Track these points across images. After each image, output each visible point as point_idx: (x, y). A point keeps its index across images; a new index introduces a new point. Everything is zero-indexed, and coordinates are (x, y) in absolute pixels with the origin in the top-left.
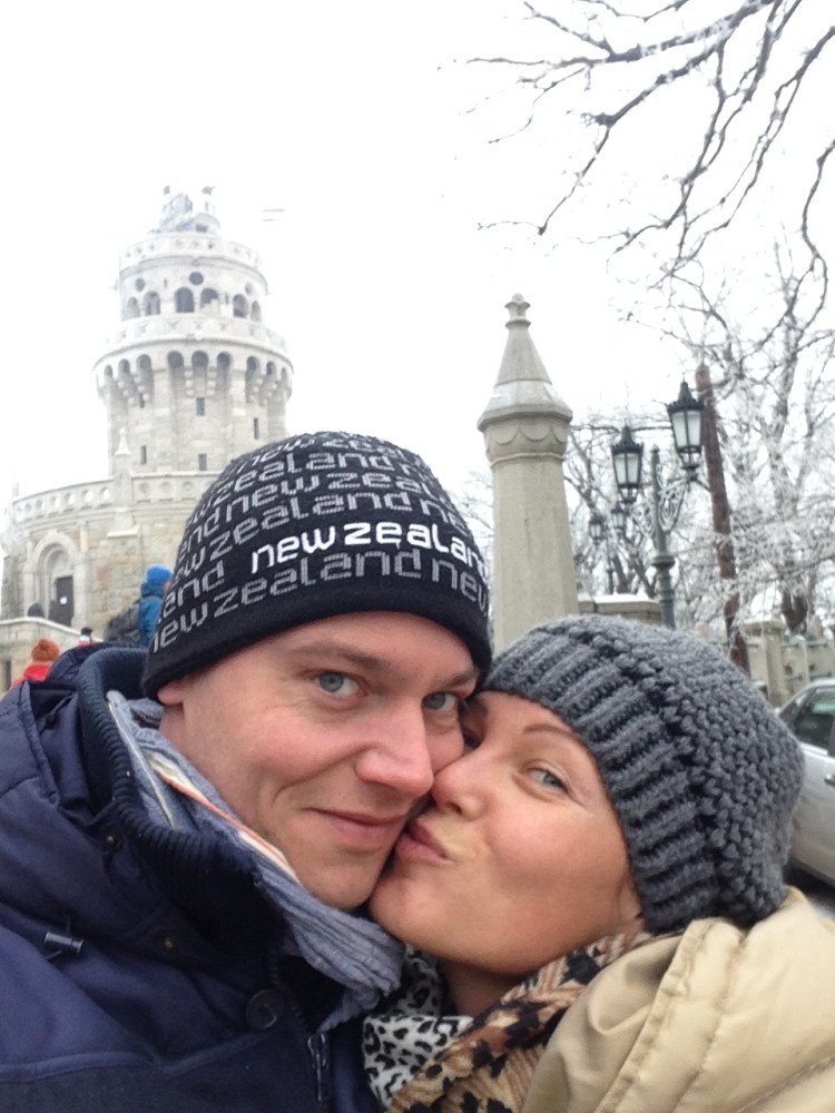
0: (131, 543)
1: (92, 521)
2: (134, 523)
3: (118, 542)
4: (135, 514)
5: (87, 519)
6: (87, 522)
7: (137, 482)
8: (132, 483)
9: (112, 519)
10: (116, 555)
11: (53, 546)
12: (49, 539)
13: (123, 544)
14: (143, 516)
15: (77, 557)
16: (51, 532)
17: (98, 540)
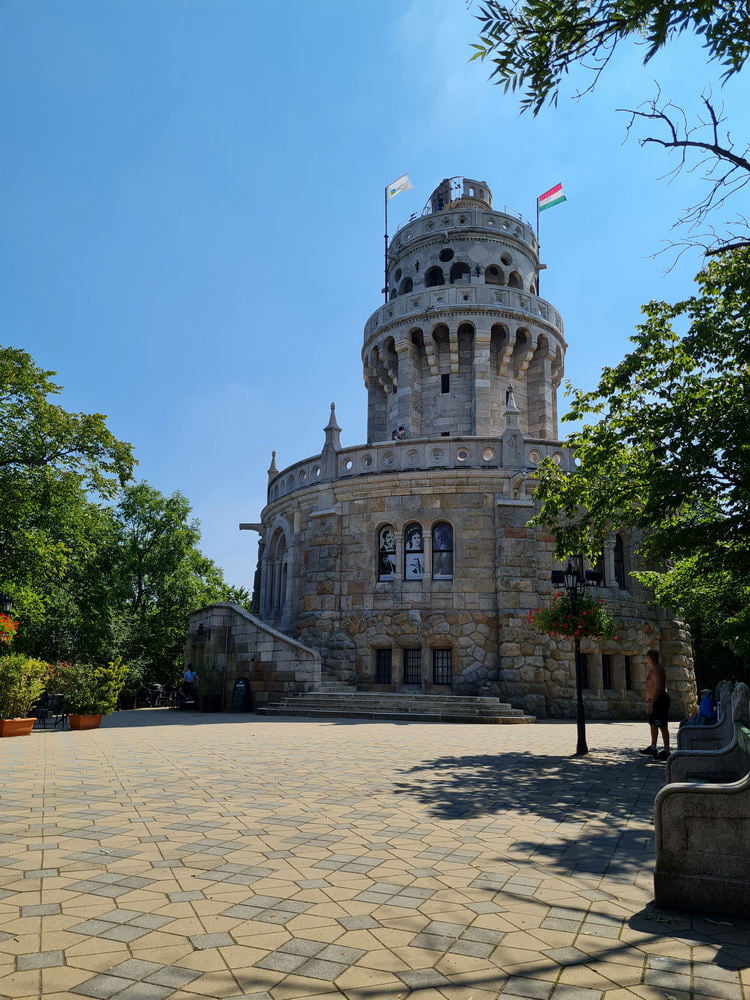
0: (331, 521)
1: (303, 501)
3: (319, 521)
4: (336, 491)
5: (300, 499)
6: (299, 503)
7: (342, 457)
8: (337, 458)
9: (317, 498)
10: (316, 536)
11: (280, 530)
12: (276, 524)
13: (323, 524)
14: (343, 493)
15: (290, 540)
16: (278, 516)
17: (307, 522)
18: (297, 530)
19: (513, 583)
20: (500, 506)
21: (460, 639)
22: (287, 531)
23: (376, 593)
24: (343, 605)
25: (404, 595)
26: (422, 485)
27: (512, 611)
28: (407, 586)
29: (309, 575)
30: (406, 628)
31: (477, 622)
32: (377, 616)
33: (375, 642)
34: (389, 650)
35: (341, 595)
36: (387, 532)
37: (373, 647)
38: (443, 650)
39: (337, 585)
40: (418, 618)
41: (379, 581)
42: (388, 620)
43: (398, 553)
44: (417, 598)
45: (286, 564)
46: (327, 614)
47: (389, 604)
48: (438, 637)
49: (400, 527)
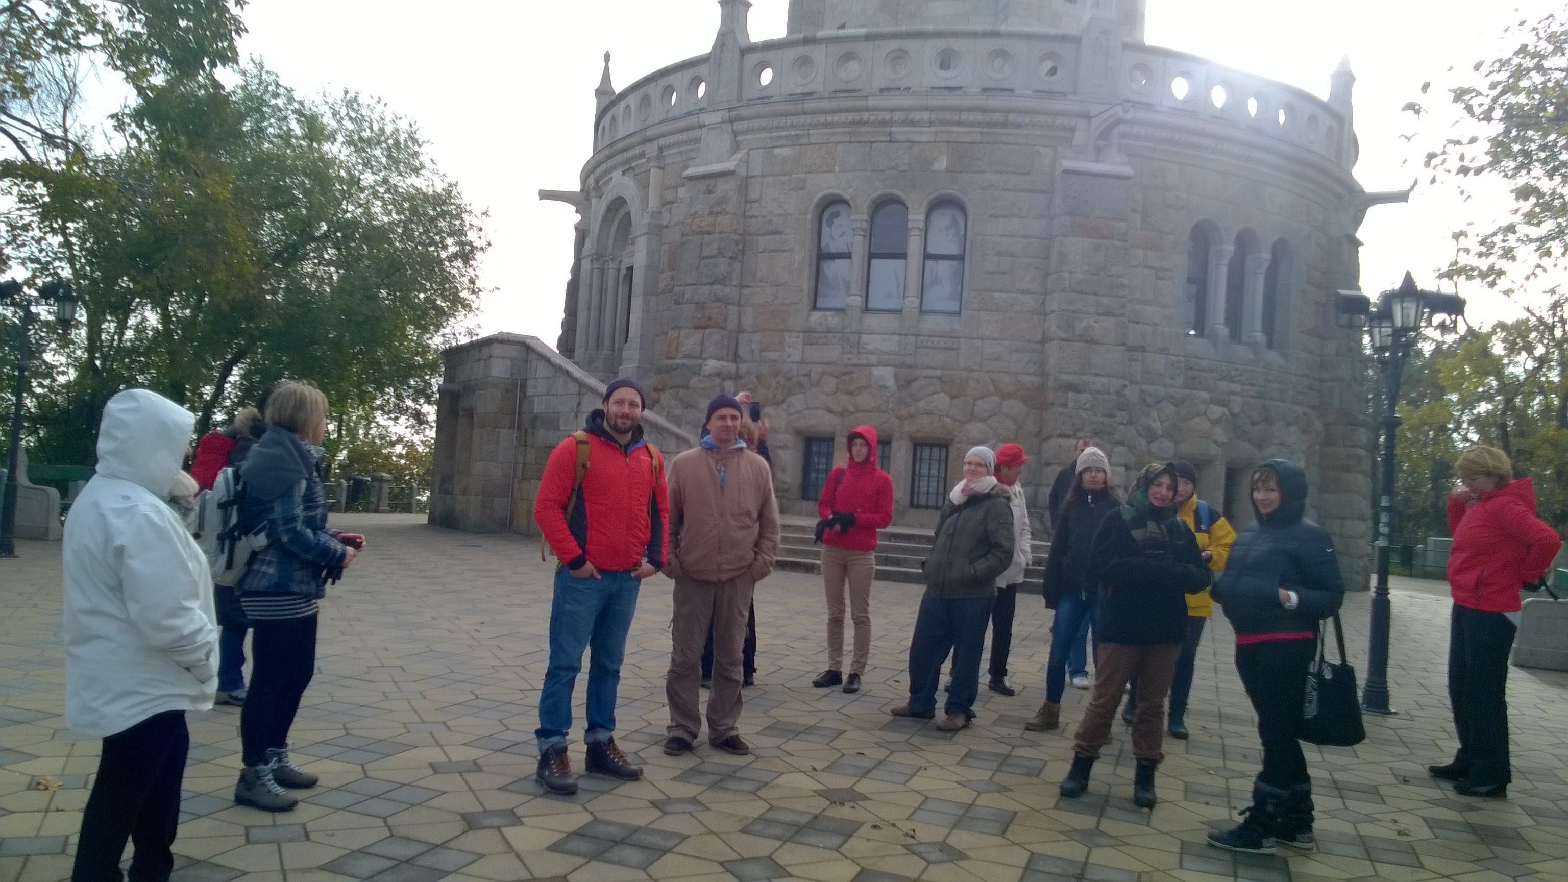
0: (725, 187)
1: (670, 146)
2: (736, 147)
3: (702, 186)
4: (738, 126)
5: (663, 142)
6: (661, 149)
7: (752, 59)
8: (741, 62)
9: (698, 140)
10: (694, 215)
11: (619, 202)
12: (610, 194)
13: (710, 192)
14: (752, 131)
15: (640, 223)
16: (617, 175)
17: (676, 187)
18: (653, 204)
19: (1081, 325)
20: (1066, 172)
21: (968, 426)
22: (634, 207)
23: (808, 331)
24: (743, 350)
25: (865, 338)
26: (912, 123)
27: (1074, 379)
28: (872, 321)
29: (677, 289)
30: (864, 400)
31: (1005, 396)
32: (808, 375)
33: (802, 424)
34: (829, 440)
35: (740, 330)
36: (837, 215)
37: (798, 432)
38: (931, 445)
39: (733, 310)
40: (891, 383)
41: (815, 308)
42: (831, 384)
43: (856, 257)
44: (889, 344)
45: (631, 269)
46: (712, 365)
47: (833, 353)
48: (925, 420)
49: (863, 205)
